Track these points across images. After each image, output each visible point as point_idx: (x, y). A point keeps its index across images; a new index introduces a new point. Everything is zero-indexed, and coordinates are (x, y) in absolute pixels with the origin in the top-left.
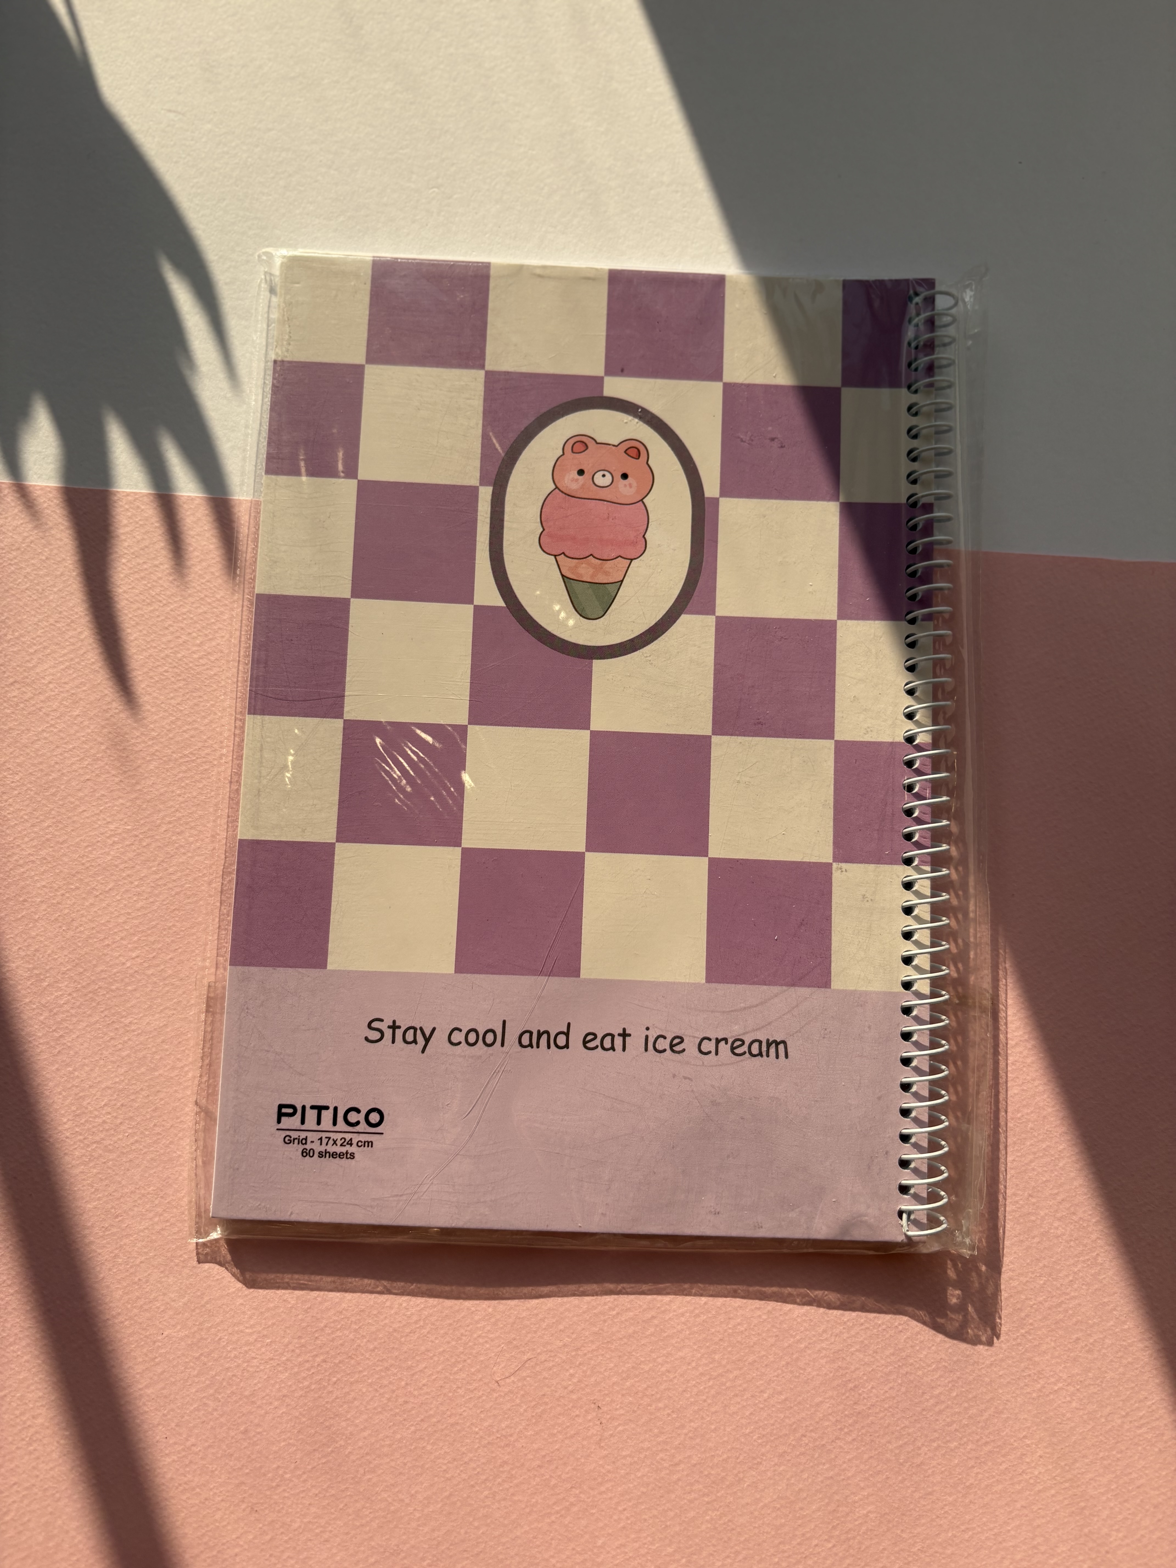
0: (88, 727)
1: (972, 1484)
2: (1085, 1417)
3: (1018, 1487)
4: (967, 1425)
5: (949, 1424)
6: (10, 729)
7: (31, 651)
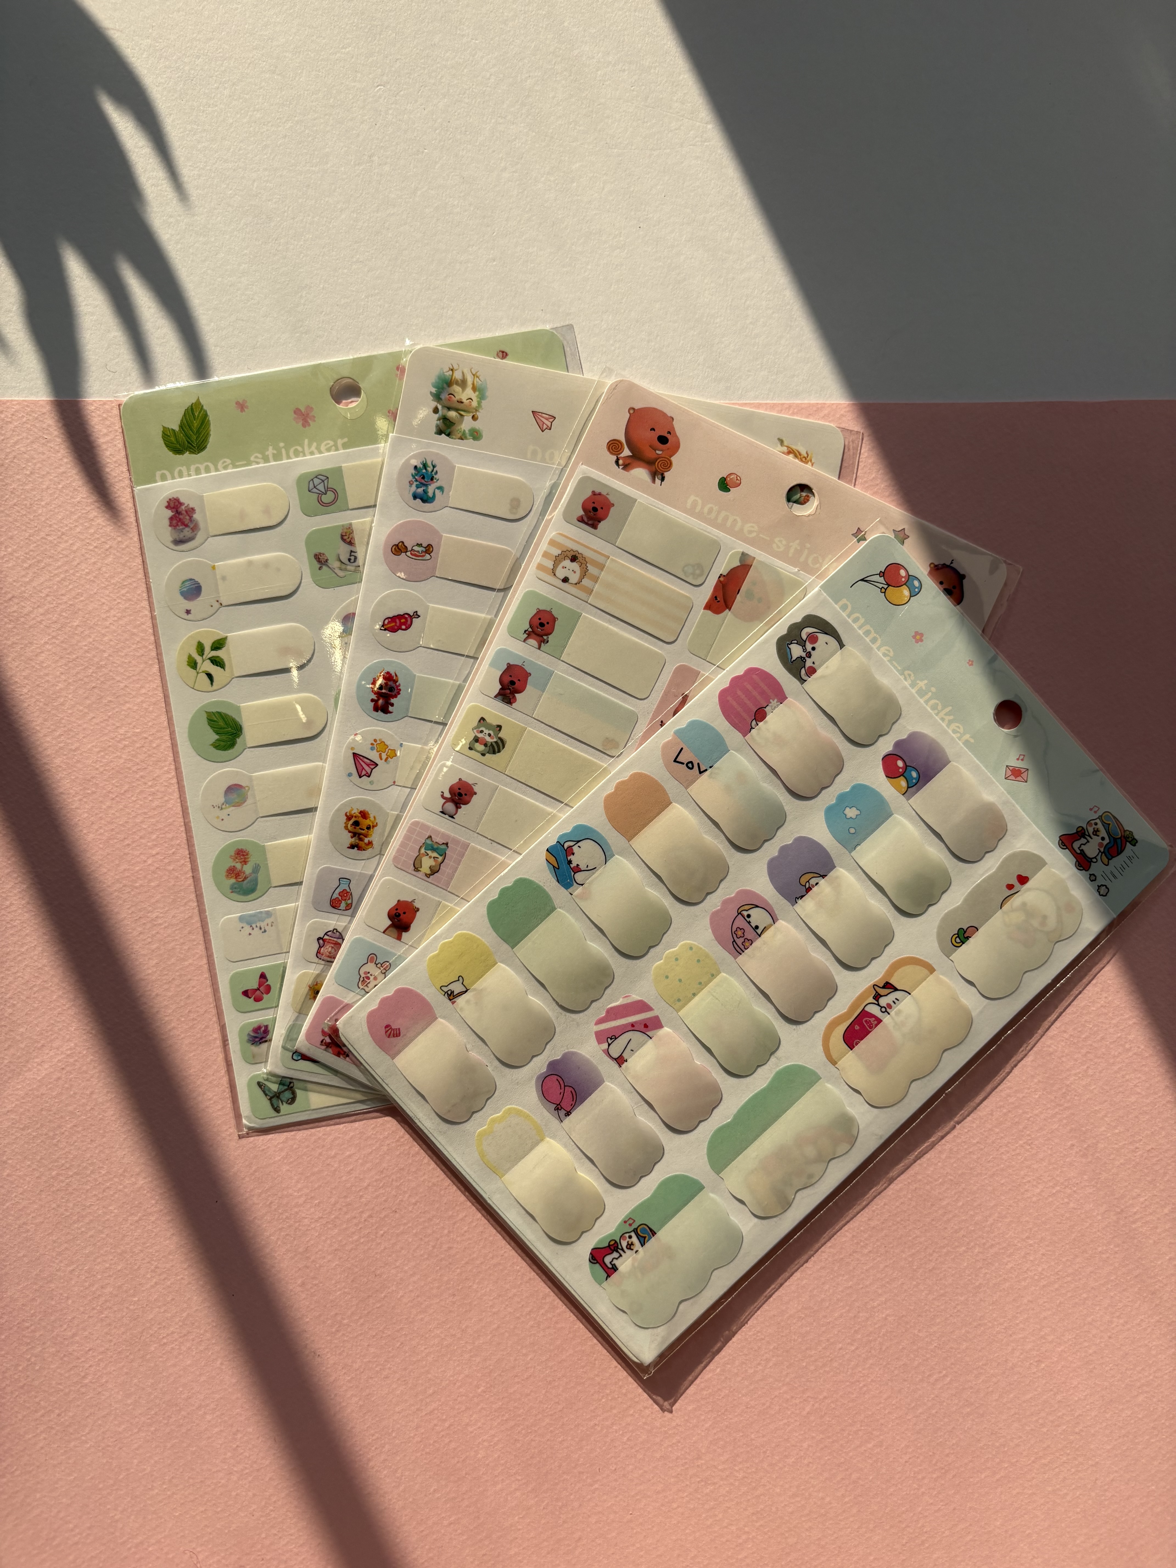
0: (90, 637)
1: (980, 1284)
2: (1083, 1216)
3: (1023, 1283)
4: (974, 1231)
5: (956, 1232)
6: (14, 643)
7: (25, 565)
